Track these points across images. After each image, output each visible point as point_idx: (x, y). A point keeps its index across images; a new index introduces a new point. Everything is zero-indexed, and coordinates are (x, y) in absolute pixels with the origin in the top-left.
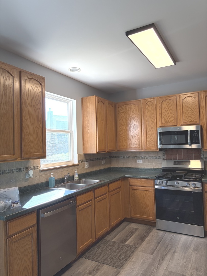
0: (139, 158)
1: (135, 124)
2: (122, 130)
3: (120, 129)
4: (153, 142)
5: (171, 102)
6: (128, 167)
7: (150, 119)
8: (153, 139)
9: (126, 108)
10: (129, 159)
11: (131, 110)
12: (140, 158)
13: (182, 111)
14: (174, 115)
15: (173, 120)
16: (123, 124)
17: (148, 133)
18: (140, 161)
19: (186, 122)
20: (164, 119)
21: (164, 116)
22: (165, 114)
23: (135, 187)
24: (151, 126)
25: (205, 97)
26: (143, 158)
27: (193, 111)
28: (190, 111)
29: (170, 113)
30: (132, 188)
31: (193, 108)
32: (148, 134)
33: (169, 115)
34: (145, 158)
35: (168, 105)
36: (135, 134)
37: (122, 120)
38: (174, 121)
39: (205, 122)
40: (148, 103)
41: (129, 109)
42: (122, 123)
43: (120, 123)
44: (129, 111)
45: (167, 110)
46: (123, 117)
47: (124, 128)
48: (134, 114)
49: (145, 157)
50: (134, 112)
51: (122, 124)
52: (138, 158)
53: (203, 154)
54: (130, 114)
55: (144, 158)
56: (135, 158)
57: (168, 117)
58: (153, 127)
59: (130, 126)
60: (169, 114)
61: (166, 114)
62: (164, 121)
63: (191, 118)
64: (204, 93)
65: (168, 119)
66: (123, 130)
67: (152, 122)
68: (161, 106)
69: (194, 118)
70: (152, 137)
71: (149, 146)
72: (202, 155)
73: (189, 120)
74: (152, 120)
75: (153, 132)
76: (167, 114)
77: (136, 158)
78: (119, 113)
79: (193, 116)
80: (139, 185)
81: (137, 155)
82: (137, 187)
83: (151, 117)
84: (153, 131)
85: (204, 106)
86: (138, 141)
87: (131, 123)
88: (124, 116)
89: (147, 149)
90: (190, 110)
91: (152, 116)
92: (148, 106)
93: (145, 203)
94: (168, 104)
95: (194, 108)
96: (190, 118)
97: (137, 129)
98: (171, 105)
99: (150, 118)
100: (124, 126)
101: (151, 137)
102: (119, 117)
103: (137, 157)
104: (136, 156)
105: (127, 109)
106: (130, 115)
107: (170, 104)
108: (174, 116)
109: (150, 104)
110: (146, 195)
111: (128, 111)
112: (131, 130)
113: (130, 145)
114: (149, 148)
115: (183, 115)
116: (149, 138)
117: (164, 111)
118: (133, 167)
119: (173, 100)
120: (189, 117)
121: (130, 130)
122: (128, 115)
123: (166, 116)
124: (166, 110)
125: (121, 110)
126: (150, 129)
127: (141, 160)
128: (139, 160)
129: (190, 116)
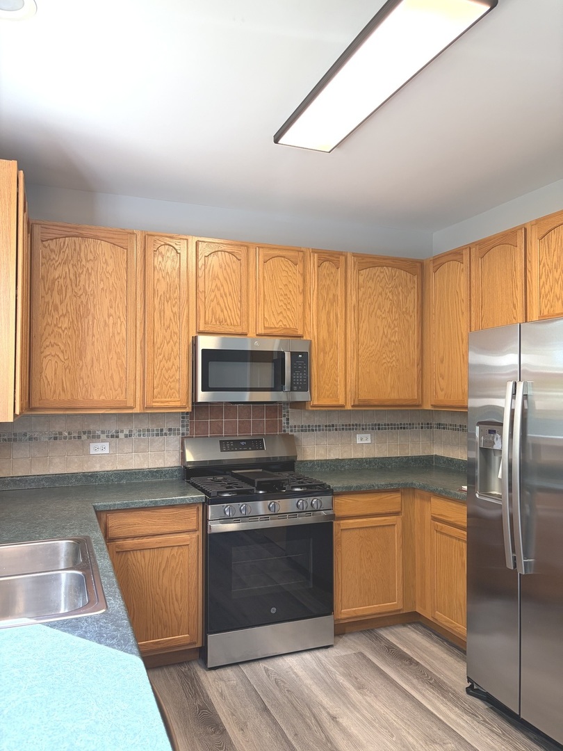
0: (99, 437)
1: (111, 315)
2: (56, 329)
3: (48, 324)
4: (174, 381)
5: (234, 262)
6: (51, 472)
7: (166, 303)
8: (176, 371)
9: (78, 248)
10: (58, 441)
11: (95, 259)
12: (103, 436)
13: (262, 296)
14: (241, 302)
15: (237, 317)
16: (62, 309)
17: (158, 348)
18: (100, 448)
19: (271, 328)
20: (212, 309)
21: (212, 301)
22: (215, 295)
23: (129, 541)
24: (169, 327)
25: (319, 267)
26: (112, 436)
27: (289, 298)
28: (282, 298)
29: (230, 295)
30: (118, 546)
31: (290, 291)
32: (160, 354)
33: (226, 301)
34: (121, 436)
35: (225, 269)
36: (110, 350)
37: (55, 293)
38: (239, 321)
39: (316, 334)
40: (162, 249)
41: (90, 256)
42: (58, 303)
43: (48, 303)
44: (87, 261)
45: (222, 286)
46: (61, 281)
47: (65, 325)
48: (109, 276)
49: (122, 431)
50: (110, 269)
51: (56, 309)
52: (94, 437)
53: (288, 419)
54: (90, 274)
55: (117, 437)
56: (79, 437)
57: (223, 305)
58: (177, 331)
59: (90, 317)
60: (226, 296)
61: (219, 296)
62: (210, 315)
63: (285, 318)
64: (316, 255)
65: (222, 311)
66: (60, 331)
67: (174, 314)
68: (203, 267)
69: (290, 320)
70: (173, 364)
71: (159, 393)
72: (284, 420)
73: (278, 324)
74: (175, 309)
75: (175, 350)
76: (222, 296)
77: (84, 437)
78: (45, 261)
79: (289, 313)
80: (144, 533)
81: (92, 427)
82: (136, 541)
83: (170, 298)
84: (177, 344)
85: (314, 291)
86: (122, 375)
87: (95, 306)
88: (65, 278)
89: (154, 404)
90: (282, 295)
91: (175, 295)
92: (160, 259)
93: (166, 590)
94: (223, 265)
95: (293, 293)
96: (280, 317)
97: (119, 334)
98: (234, 272)
99: (168, 302)
100: (64, 316)
101: (170, 364)
102: (43, 278)
103: (89, 432)
104: (86, 429)
105: (79, 254)
106: (93, 278)
107: (229, 266)
108: (239, 304)
109: (168, 254)
110: (167, 561)
111: (84, 262)
112: (93, 335)
113: (87, 391)
114: (162, 402)
115: (266, 306)
116: (162, 366)
117: (213, 287)
118: (74, 469)
119: (239, 258)
120: (278, 314)
121: (90, 333)
122: (83, 276)
123: (218, 304)
124: (219, 284)
125: (52, 251)
126: (168, 338)
127: (107, 445)
128: (99, 445)
129: (281, 313)
